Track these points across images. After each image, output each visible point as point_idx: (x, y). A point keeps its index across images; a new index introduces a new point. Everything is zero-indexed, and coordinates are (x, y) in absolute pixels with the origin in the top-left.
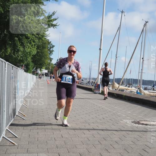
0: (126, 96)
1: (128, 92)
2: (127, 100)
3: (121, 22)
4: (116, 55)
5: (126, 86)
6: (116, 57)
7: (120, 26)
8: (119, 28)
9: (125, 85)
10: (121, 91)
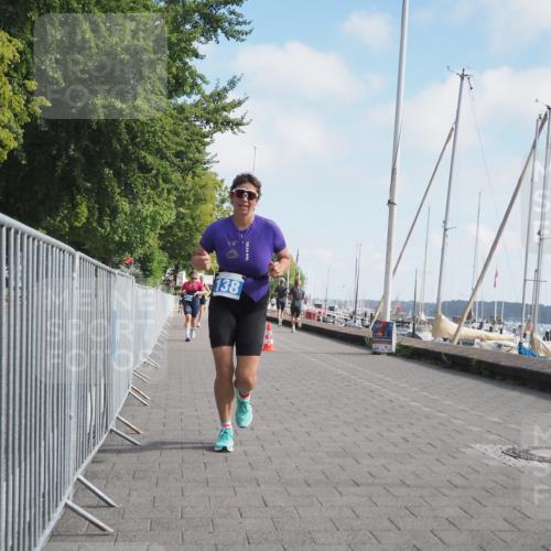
0: (480, 362)
1: (489, 348)
2: (486, 376)
3: (458, 112)
4: (445, 222)
5: (480, 327)
6: (445, 230)
7: (456, 123)
8: (454, 131)
9: (477, 325)
10: (463, 343)
